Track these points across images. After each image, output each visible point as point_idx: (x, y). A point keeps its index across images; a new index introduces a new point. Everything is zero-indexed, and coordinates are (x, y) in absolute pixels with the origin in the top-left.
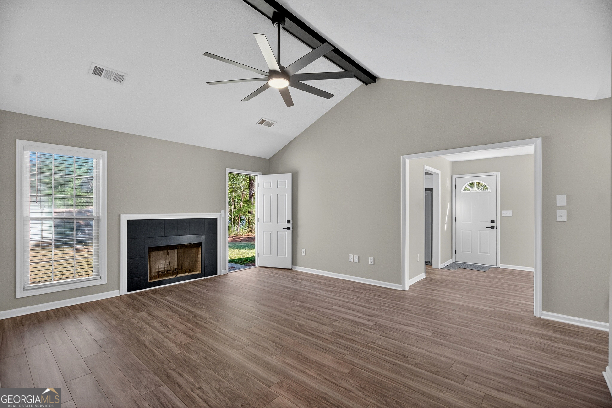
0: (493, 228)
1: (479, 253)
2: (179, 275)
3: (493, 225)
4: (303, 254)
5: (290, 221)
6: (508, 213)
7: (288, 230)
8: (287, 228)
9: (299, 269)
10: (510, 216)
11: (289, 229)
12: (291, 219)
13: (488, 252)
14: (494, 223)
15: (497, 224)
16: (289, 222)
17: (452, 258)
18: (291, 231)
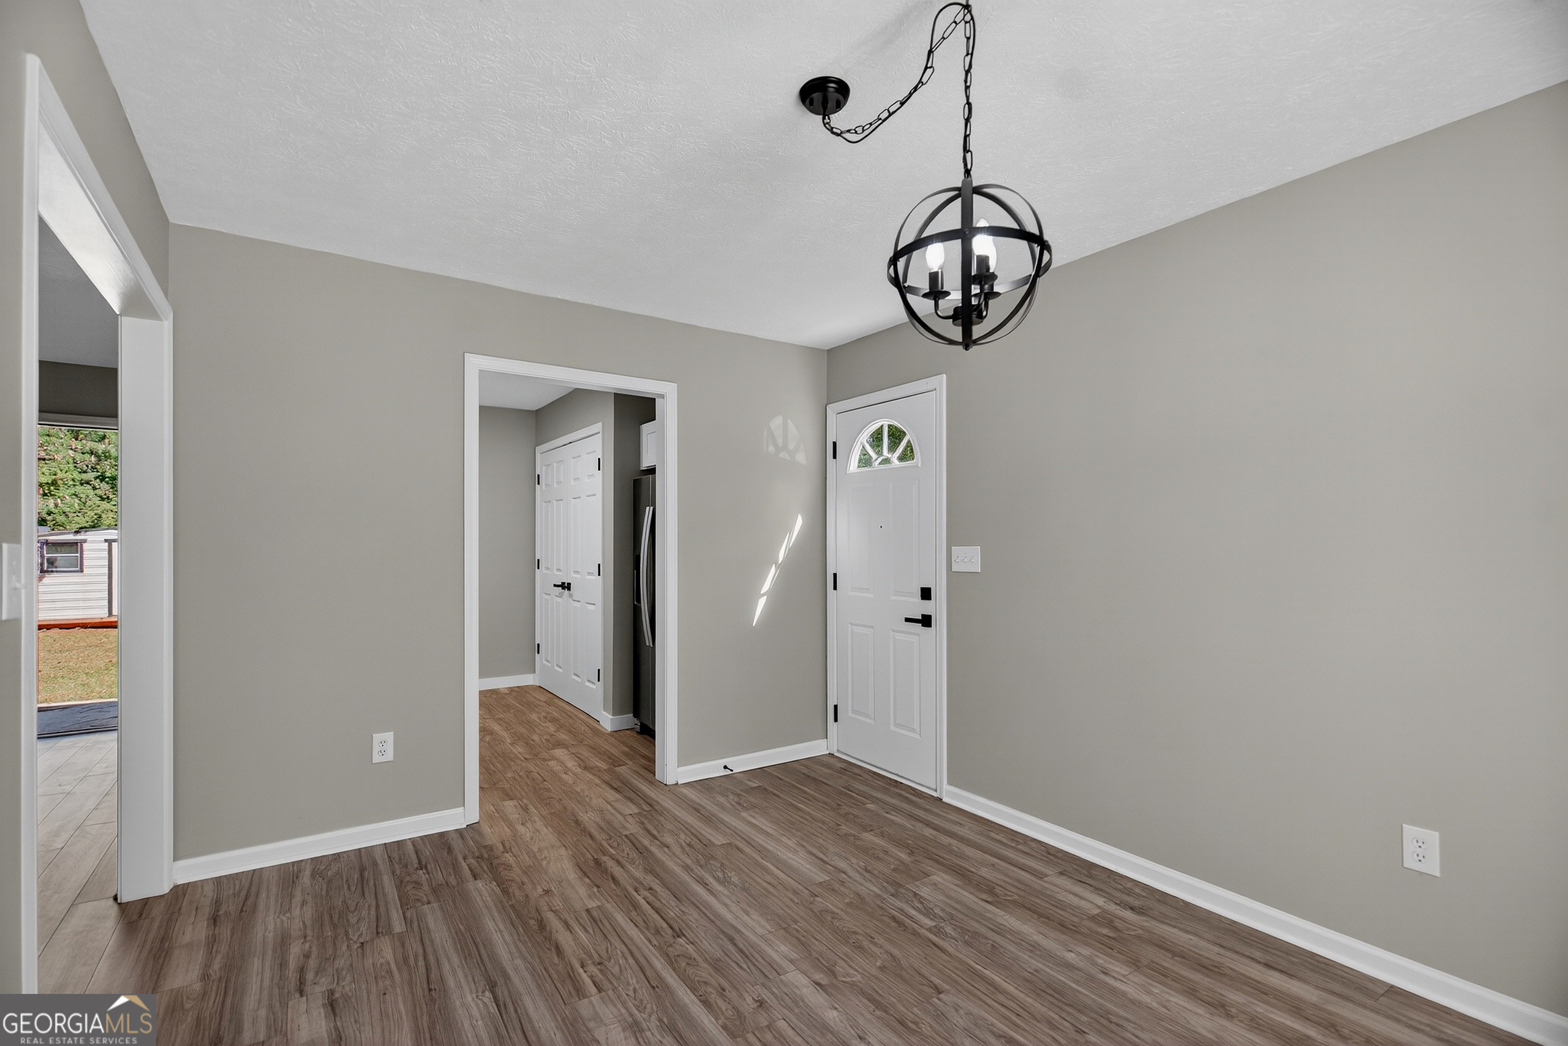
0: (926, 621)
1: (892, 728)
3: (926, 607)
6: (969, 559)
10: (976, 571)
13: (916, 726)
14: (930, 599)
15: (937, 607)
17: (827, 738)
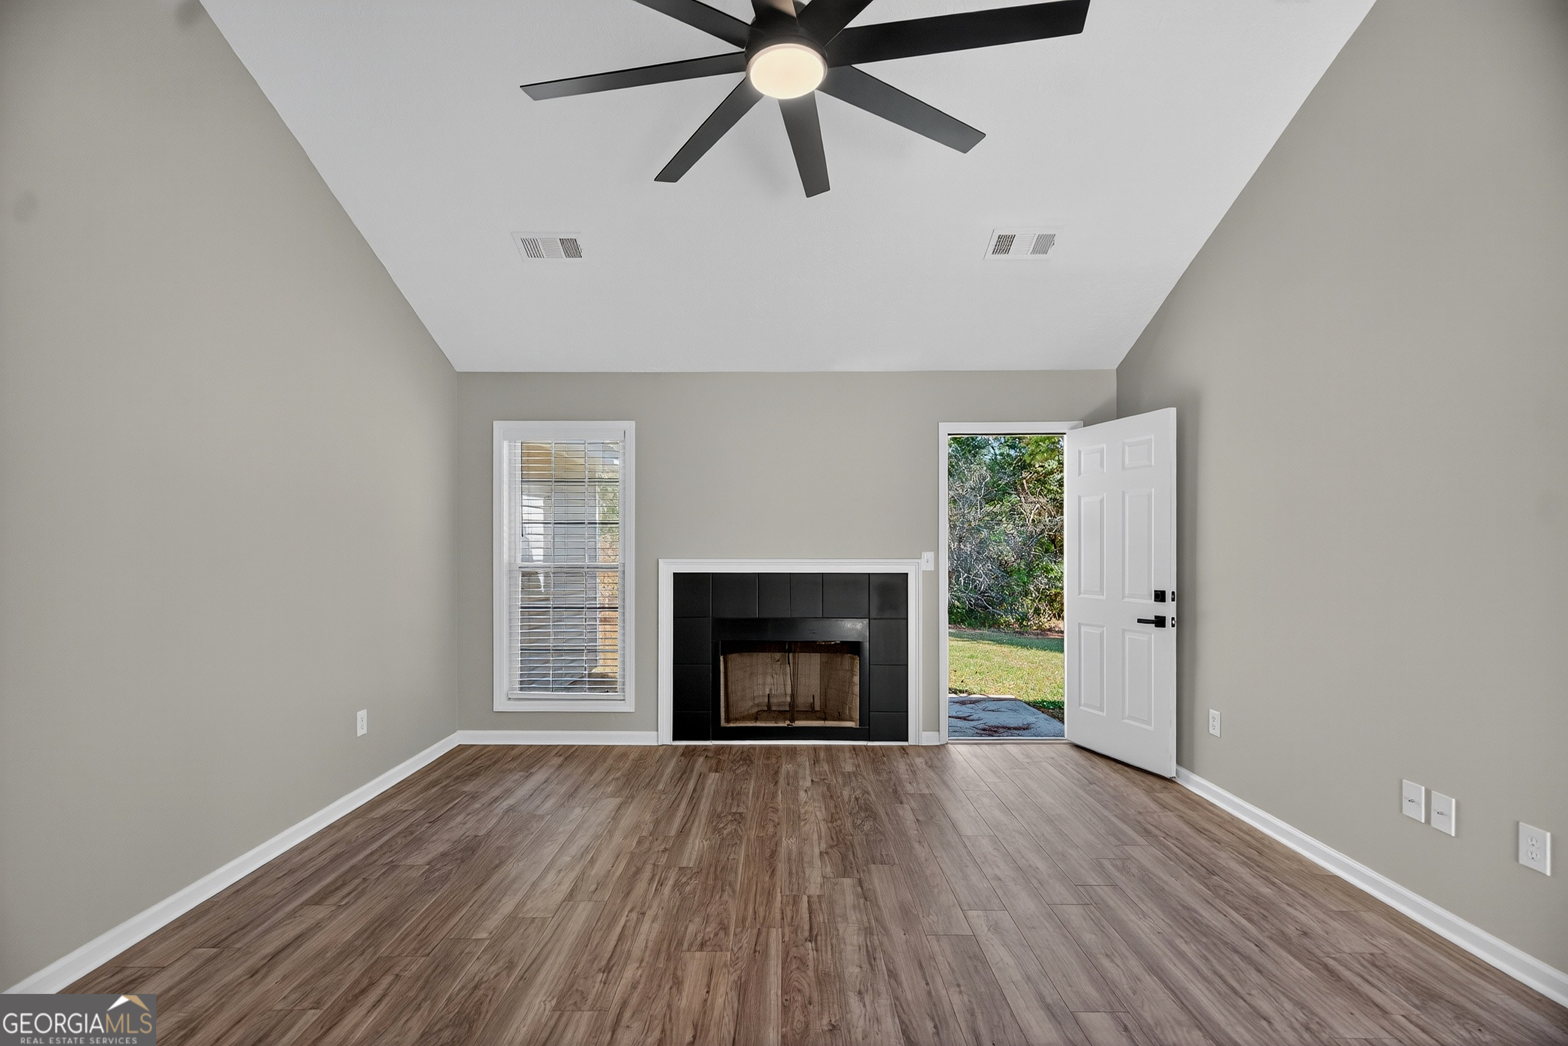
2: (799, 723)
4: (1215, 730)
5: (1163, 593)
7: (1156, 626)
8: (1154, 619)
9: (1198, 785)
11: (1160, 622)
12: (1170, 586)
16: (1160, 596)
18: (1169, 632)
